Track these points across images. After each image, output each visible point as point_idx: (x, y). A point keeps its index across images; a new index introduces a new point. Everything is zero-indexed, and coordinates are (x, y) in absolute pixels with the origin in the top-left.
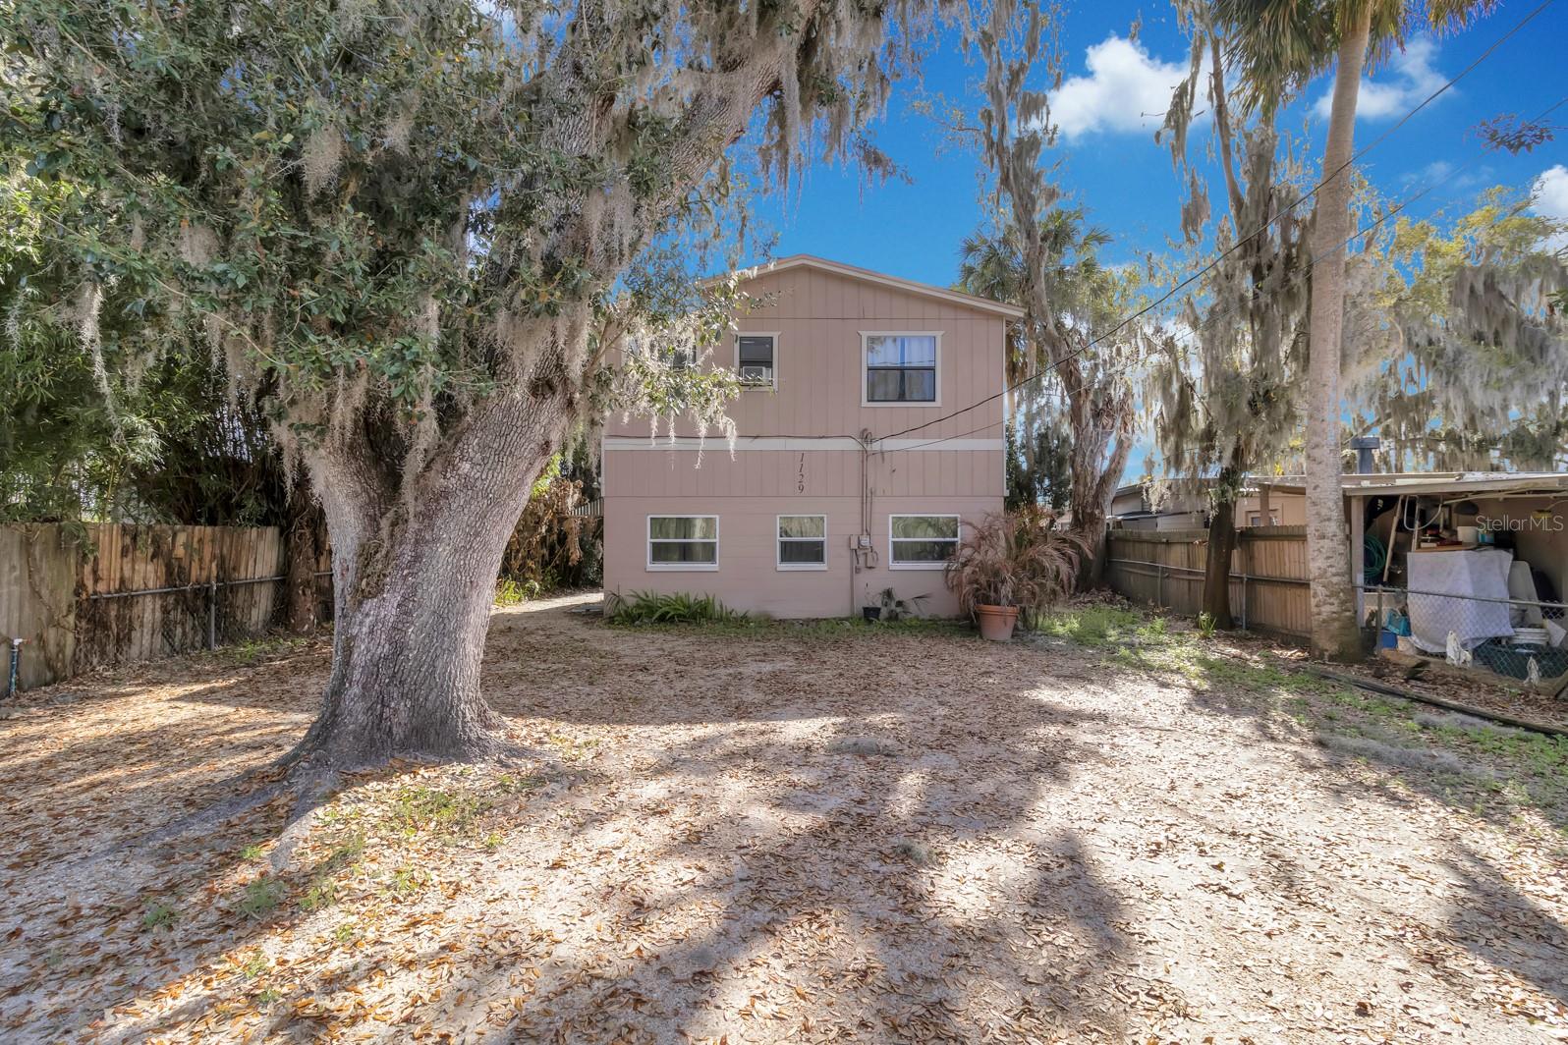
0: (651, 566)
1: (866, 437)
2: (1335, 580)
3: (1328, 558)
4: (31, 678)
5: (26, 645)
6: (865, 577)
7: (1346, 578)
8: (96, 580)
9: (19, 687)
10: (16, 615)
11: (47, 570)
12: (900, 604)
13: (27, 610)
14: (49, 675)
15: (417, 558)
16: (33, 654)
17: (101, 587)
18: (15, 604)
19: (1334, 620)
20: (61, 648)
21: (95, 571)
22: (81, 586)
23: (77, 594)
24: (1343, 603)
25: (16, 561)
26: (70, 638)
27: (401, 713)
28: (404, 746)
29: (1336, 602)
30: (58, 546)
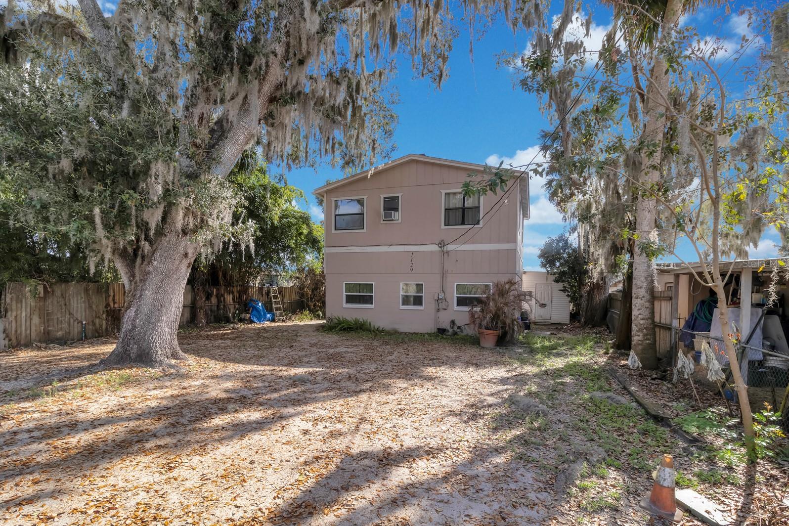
0: (345, 305)
1: (442, 244)
2: (642, 322)
3: (639, 309)
4: (90, 335)
5: (88, 324)
6: (442, 314)
7: (650, 321)
8: (114, 303)
9: (86, 337)
10: (84, 314)
11: (94, 299)
12: (459, 328)
13: (87, 312)
14: (97, 335)
15: (141, 295)
16: (91, 327)
17: (116, 306)
18: (83, 309)
19: (639, 344)
20: (101, 326)
21: (114, 300)
22: (108, 305)
23: (106, 307)
24: (645, 335)
25: (83, 296)
26: (104, 322)
27: (134, 349)
28: (135, 361)
29: (641, 335)
30: (98, 292)
